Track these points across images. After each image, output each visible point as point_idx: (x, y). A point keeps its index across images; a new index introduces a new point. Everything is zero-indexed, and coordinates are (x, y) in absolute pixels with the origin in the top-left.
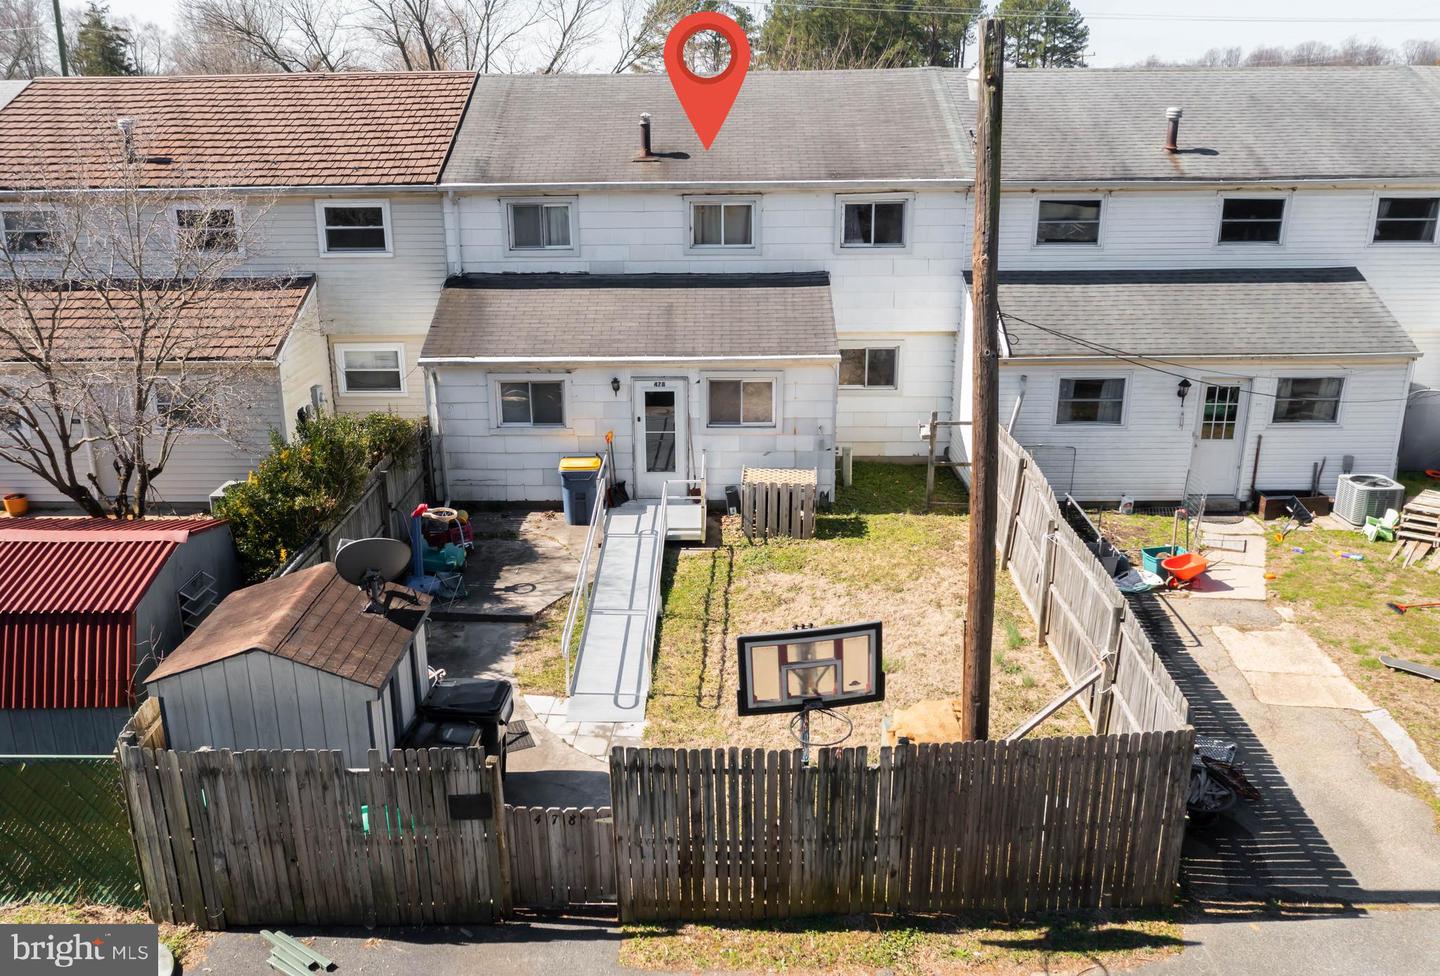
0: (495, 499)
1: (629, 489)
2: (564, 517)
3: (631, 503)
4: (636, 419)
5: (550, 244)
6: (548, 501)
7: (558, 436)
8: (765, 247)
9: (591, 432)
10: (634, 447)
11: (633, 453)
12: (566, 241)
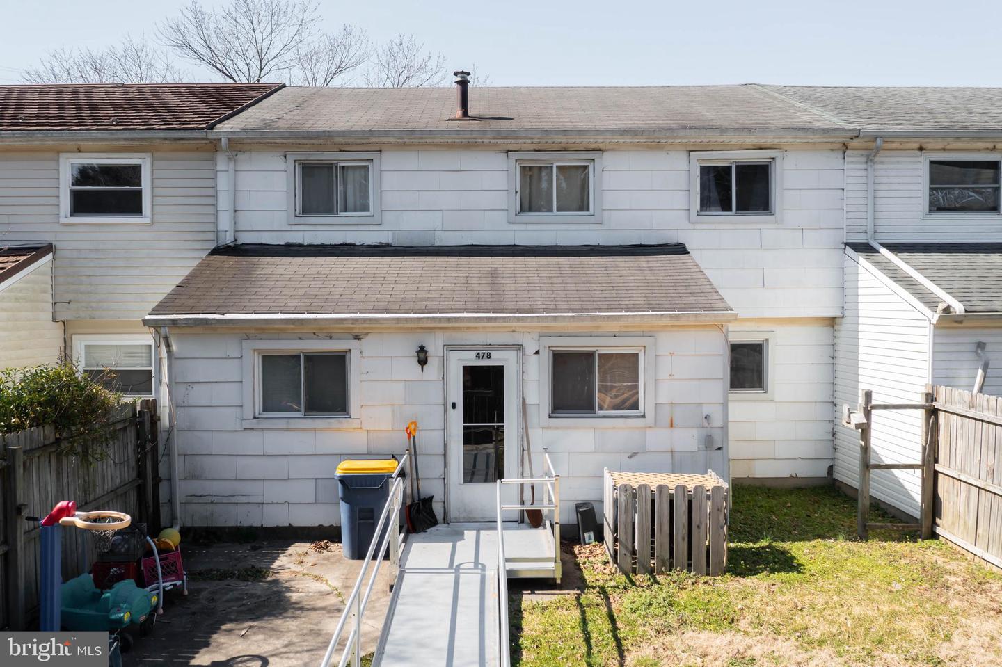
0: (246, 524)
1: (437, 508)
2: (341, 549)
3: (441, 528)
4: (450, 406)
5: (346, 211)
6: (321, 526)
7: (339, 430)
8: (606, 213)
9: (386, 426)
10: (446, 446)
11: (445, 455)
12: (365, 208)
